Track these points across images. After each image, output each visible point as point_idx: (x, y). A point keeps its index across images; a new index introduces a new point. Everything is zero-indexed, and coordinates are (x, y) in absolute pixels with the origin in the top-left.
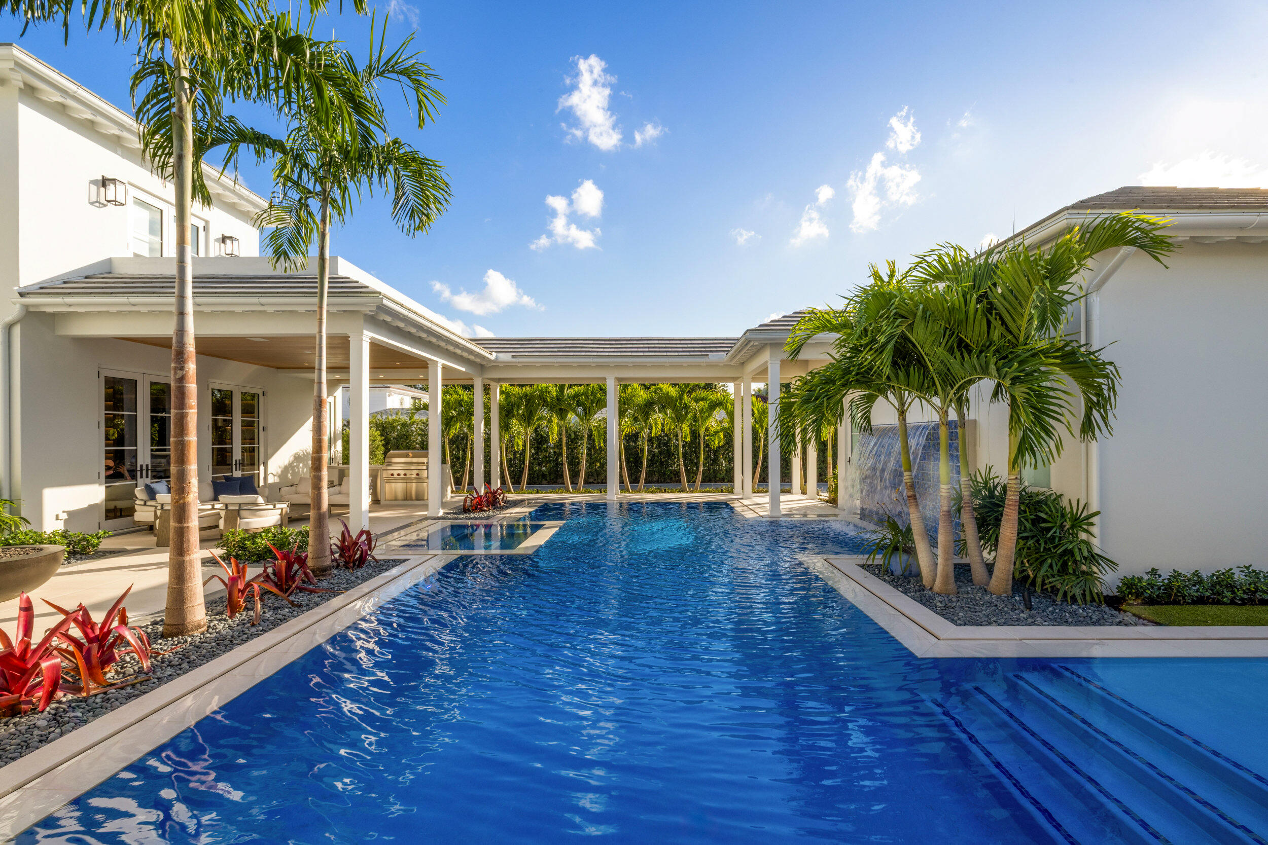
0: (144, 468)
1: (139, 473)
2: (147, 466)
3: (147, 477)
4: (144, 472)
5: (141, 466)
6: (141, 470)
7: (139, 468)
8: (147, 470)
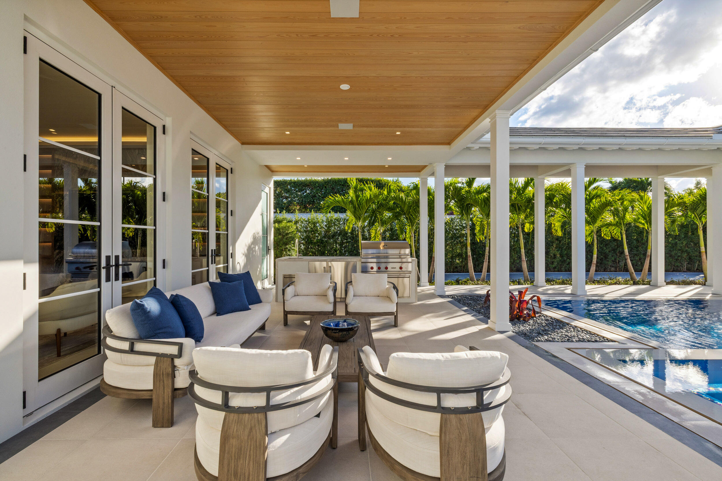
0: (113, 262)
1: (103, 272)
2: (117, 257)
3: (117, 279)
4: (113, 270)
5: (108, 258)
6: (108, 267)
7: (103, 263)
8: (117, 265)
